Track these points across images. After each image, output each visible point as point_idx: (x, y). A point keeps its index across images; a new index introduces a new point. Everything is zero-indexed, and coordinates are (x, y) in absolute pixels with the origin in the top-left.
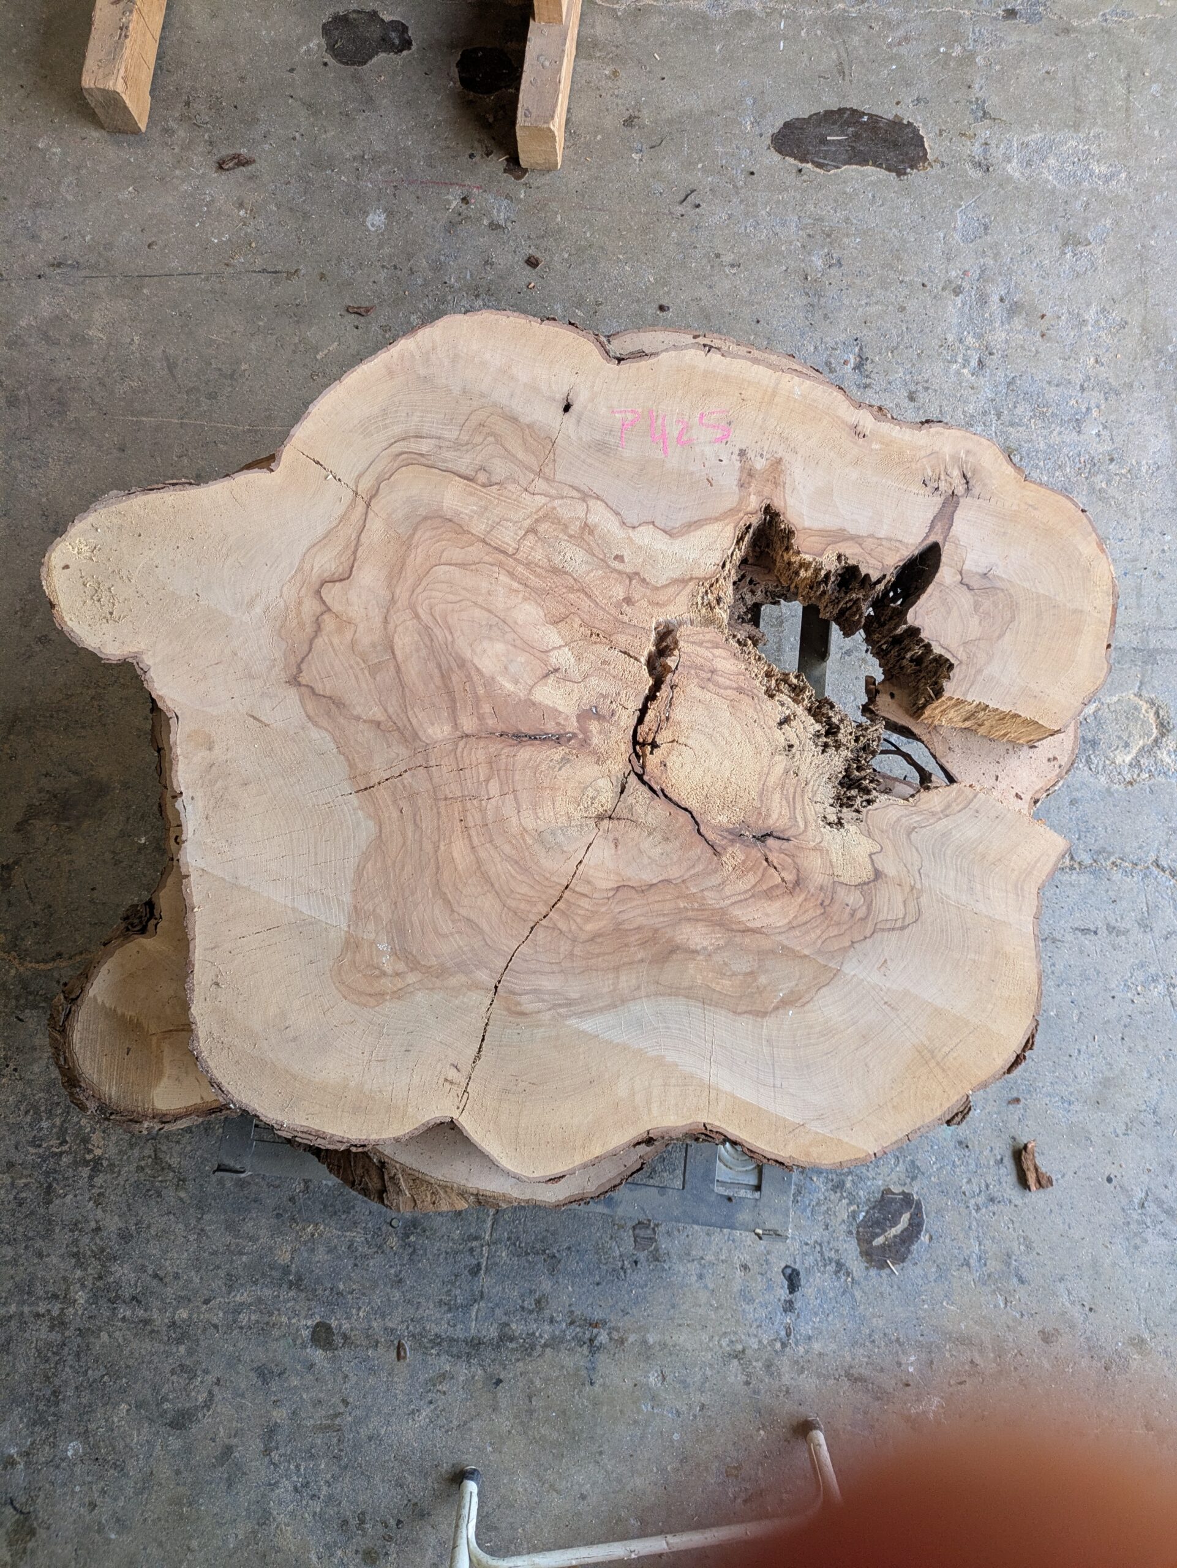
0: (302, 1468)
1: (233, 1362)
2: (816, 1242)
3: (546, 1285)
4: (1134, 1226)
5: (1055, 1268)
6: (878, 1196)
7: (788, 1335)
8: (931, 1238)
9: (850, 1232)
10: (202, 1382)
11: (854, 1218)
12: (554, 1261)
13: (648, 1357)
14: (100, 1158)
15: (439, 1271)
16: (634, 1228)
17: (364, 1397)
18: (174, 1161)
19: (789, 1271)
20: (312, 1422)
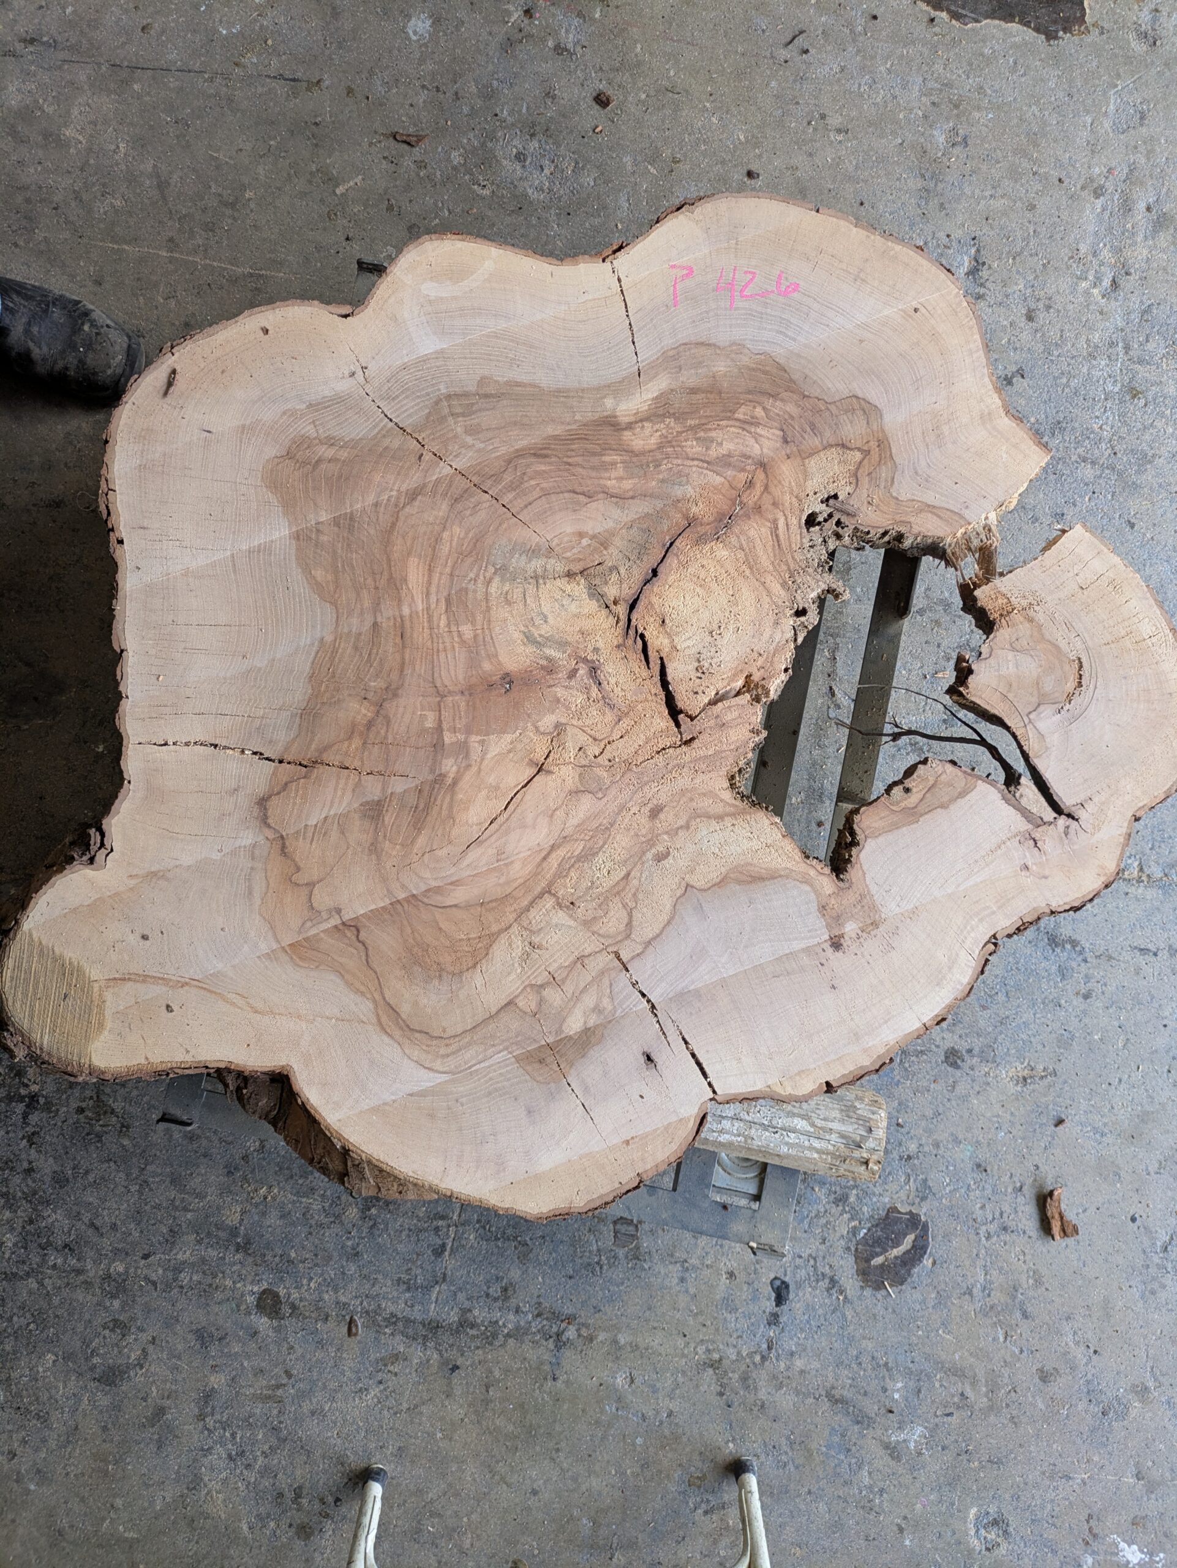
0: (238, 1436)
1: (170, 1322)
2: (810, 1255)
3: (515, 1274)
4: (1153, 1271)
5: (1063, 1305)
6: (883, 1213)
7: (770, 1348)
8: (934, 1263)
9: (848, 1249)
10: (136, 1340)
11: (854, 1235)
12: (525, 1249)
13: (617, 1358)
14: (36, 1095)
15: (400, 1247)
16: (615, 1223)
17: (310, 1370)
18: (118, 1106)
19: (778, 1283)
20: (252, 1391)
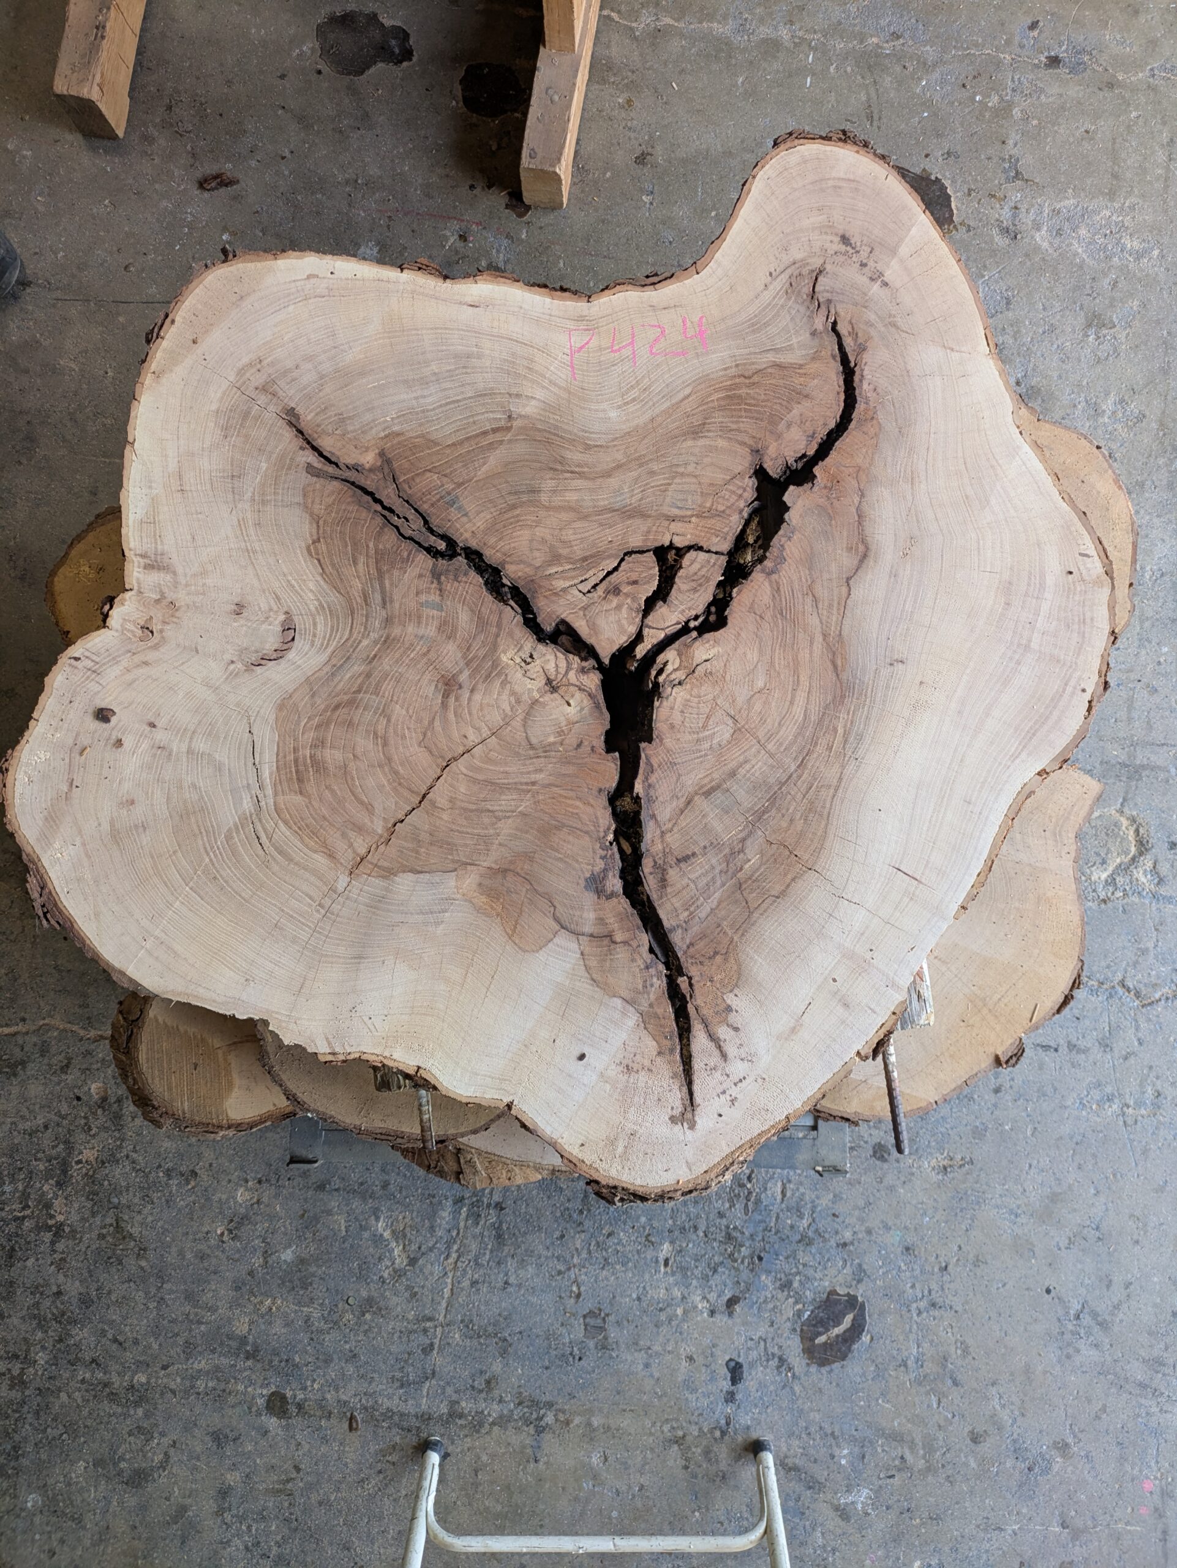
0: (254, 1529)
1: (189, 1426)
2: (760, 1338)
3: (497, 1367)
4: (1067, 1336)
5: (988, 1372)
6: (825, 1295)
7: (728, 1424)
8: (872, 1339)
9: (794, 1330)
10: (158, 1444)
11: (799, 1317)
12: (505, 1344)
13: (591, 1439)
14: (62, 1224)
15: (393, 1348)
16: (585, 1317)
17: (316, 1464)
18: (135, 1231)
19: (732, 1364)
20: (264, 1485)
